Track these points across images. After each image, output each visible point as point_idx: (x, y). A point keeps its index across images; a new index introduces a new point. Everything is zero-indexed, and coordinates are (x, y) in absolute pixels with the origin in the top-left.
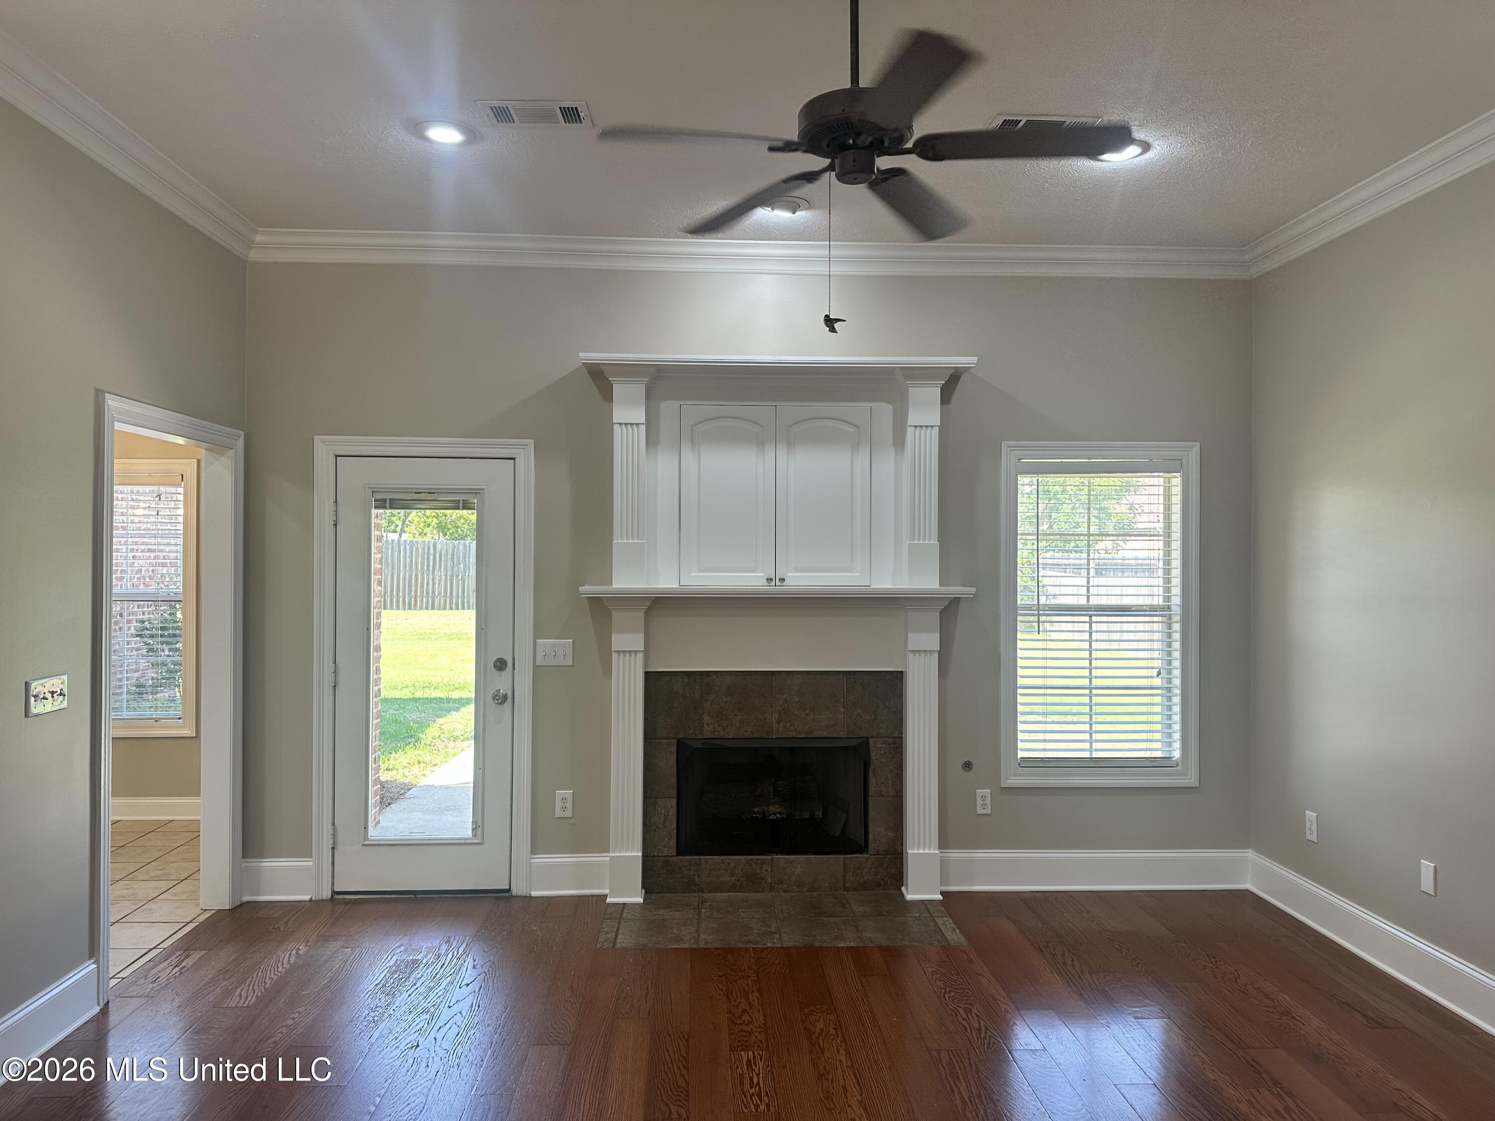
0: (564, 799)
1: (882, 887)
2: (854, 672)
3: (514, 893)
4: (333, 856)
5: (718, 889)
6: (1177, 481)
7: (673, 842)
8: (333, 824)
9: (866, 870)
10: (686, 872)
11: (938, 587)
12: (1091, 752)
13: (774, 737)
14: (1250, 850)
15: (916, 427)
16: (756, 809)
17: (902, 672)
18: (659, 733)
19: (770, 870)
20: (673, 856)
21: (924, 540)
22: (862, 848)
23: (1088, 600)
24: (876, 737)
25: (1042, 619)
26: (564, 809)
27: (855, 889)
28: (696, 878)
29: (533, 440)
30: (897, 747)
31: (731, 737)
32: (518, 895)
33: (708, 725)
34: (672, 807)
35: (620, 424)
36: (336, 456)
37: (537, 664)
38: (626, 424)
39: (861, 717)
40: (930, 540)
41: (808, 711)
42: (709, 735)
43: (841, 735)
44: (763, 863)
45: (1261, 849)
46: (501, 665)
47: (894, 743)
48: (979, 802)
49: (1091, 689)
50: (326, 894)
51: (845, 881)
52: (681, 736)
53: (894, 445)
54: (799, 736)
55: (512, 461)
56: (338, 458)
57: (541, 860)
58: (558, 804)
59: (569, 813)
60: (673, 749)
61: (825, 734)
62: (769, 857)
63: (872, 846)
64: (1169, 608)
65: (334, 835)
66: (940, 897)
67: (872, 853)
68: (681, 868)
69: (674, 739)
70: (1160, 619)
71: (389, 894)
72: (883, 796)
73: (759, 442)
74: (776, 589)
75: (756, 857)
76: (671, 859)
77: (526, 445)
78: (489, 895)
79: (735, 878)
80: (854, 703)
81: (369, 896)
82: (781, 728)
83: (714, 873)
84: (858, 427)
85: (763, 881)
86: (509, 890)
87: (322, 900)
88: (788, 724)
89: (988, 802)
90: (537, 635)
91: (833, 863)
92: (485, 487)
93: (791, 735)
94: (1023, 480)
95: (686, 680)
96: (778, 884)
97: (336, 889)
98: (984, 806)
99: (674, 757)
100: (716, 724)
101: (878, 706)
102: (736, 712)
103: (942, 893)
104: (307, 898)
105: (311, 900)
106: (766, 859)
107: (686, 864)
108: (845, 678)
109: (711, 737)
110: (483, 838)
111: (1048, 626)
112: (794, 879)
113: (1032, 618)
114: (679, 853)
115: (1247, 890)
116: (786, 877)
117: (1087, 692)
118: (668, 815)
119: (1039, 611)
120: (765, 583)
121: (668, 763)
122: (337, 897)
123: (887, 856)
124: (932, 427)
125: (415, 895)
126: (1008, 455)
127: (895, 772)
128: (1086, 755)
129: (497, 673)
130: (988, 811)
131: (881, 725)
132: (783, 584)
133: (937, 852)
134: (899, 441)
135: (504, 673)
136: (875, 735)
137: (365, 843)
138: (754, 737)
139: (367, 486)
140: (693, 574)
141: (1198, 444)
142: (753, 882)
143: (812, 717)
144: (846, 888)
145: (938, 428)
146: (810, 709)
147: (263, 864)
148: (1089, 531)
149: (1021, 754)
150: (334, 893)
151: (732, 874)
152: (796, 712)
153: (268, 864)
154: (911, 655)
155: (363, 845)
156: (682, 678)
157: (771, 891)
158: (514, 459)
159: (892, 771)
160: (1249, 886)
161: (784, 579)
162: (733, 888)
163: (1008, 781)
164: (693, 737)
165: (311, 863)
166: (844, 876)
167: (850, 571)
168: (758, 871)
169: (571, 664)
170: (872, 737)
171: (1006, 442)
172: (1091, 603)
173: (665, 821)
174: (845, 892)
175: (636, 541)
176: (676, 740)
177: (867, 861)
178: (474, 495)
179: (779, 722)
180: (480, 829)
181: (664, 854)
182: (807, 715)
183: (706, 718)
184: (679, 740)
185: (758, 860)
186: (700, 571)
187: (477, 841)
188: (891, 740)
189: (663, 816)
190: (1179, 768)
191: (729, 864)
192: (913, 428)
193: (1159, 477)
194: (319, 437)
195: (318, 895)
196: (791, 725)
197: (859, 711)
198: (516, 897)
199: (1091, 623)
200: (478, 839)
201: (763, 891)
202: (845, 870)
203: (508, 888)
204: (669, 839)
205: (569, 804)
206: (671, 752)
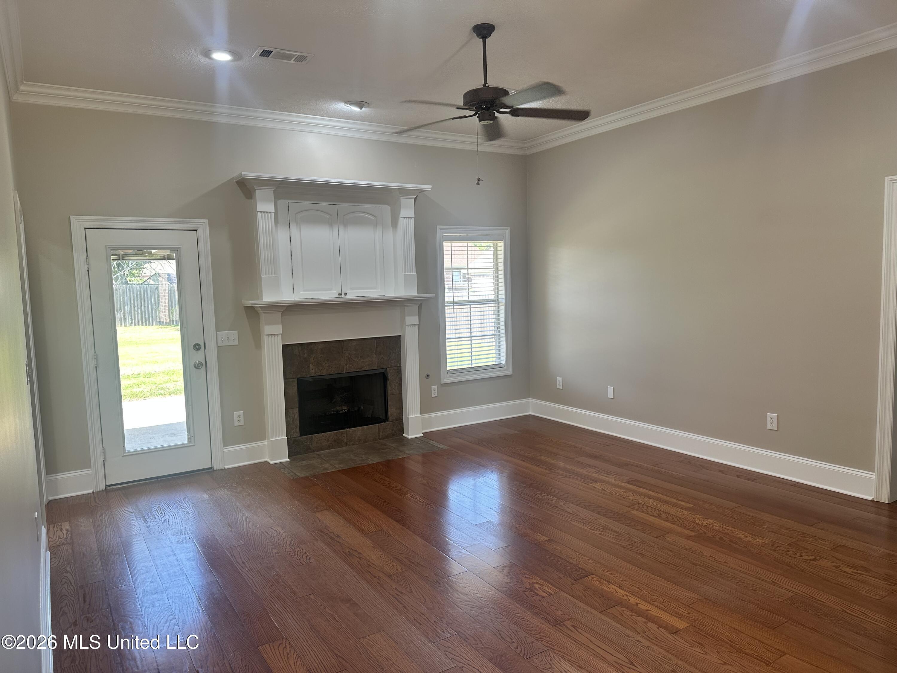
0: (239, 416)
1: (395, 436)
2: (379, 337)
3: (215, 469)
4: (104, 465)
5: (321, 449)
6: (501, 244)
7: (298, 430)
8: (103, 447)
9: (388, 429)
10: (305, 443)
11: (417, 294)
12: (472, 365)
13: (345, 372)
14: (530, 398)
15: (404, 218)
16: (333, 410)
17: (400, 336)
18: (288, 376)
19: (345, 436)
20: (299, 437)
21: (410, 273)
22: (386, 419)
23: (468, 298)
24: (390, 367)
25: (455, 307)
26: (239, 421)
27: (384, 438)
28: (311, 446)
29: (207, 220)
30: (399, 371)
31: (324, 374)
32: (217, 469)
33: (312, 370)
34: (296, 413)
35: (261, 212)
36: (85, 228)
37: (219, 345)
38: (264, 212)
39: (383, 359)
40: (412, 272)
41: (359, 358)
42: (313, 375)
43: (375, 368)
44: (342, 433)
45: (534, 397)
46: (197, 347)
47: (398, 369)
48: (433, 392)
49: (471, 337)
50: (102, 487)
51: (379, 436)
52: (299, 376)
53: (392, 226)
54: (356, 371)
55: (196, 232)
56: (87, 230)
57: (228, 449)
58: (236, 419)
59: (242, 423)
60: (295, 383)
61: (368, 369)
62: (345, 430)
63: (390, 418)
64: (498, 300)
65: (104, 453)
66: (423, 435)
67: (390, 421)
68: (303, 442)
69: (295, 378)
70: (493, 305)
71: (142, 481)
72: (394, 394)
73: (330, 224)
74: (343, 298)
75: (339, 431)
76: (297, 438)
77: (204, 223)
78: (200, 472)
79: (329, 442)
80: (380, 353)
81: (129, 484)
82: (348, 368)
83: (319, 442)
84: (376, 217)
85: (343, 442)
86: (211, 468)
87: (100, 491)
88: (351, 365)
89: (436, 391)
90: (217, 329)
91: (374, 428)
92: (181, 247)
93: (352, 370)
94: (445, 244)
95: (300, 348)
96: (350, 442)
97: (107, 484)
98: (435, 393)
99: (296, 388)
100: (316, 369)
101: (390, 353)
102: (326, 362)
103: (422, 433)
104: (91, 491)
105: (93, 492)
106: (344, 431)
107: (305, 439)
108: (375, 341)
109: (314, 375)
110: (195, 443)
111: (458, 311)
112: (356, 438)
113: (451, 307)
114: (301, 435)
115: (530, 415)
116: (353, 438)
117: (470, 339)
118: (295, 417)
119: (454, 304)
120: (338, 296)
121: (294, 390)
122: (109, 488)
123: (397, 421)
124: (411, 218)
125: (157, 479)
126: (441, 232)
127: (398, 383)
128: (470, 366)
129: (195, 352)
130: (436, 395)
131: (392, 362)
132: (346, 296)
133: (420, 415)
134: (395, 224)
135: (199, 352)
136: (389, 366)
137: (125, 455)
138: (335, 373)
139: (107, 246)
140: (301, 293)
141: (509, 228)
142: (338, 443)
143: (361, 361)
144: (380, 439)
145: (413, 219)
146: (360, 357)
147: (58, 477)
148: (468, 267)
149: (448, 368)
150: (106, 486)
151: (328, 441)
152: (354, 359)
153: (61, 476)
154: (407, 327)
155: (123, 456)
156: (298, 347)
157: (346, 446)
158: (196, 230)
159: (397, 382)
160: (531, 413)
161: (346, 294)
162: (329, 447)
163: (444, 381)
164: (305, 376)
165: (91, 471)
166: (379, 434)
167: (375, 288)
168: (340, 437)
169: (238, 344)
170: (389, 368)
171: (439, 226)
172: (470, 299)
173: (293, 420)
174: (380, 441)
175: (274, 276)
176: (296, 379)
177: (388, 425)
178: (174, 251)
179: (346, 365)
180: (193, 438)
181: (293, 437)
182: (359, 360)
183: (311, 366)
184: (298, 379)
185: (340, 432)
186: (304, 291)
187: (192, 444)
188: (396, 368)
189: (292, 418)
190: (505, 367)
191: (326, 436)
192: (403, 218)
193: (491, 243)
194: (74, 216)
195: (97, 489)
196: (352, 366)
197: (382, 356)
198: (216, 470)
199: (470, 308)
200: (192, 443)
201: (343, 447)
202: (379, 431)
203: (211, 467)
204: (296, 429)
205: (242, 418)
206: (294, 385)
